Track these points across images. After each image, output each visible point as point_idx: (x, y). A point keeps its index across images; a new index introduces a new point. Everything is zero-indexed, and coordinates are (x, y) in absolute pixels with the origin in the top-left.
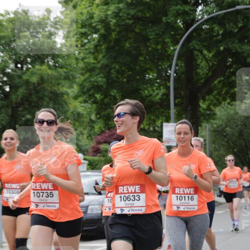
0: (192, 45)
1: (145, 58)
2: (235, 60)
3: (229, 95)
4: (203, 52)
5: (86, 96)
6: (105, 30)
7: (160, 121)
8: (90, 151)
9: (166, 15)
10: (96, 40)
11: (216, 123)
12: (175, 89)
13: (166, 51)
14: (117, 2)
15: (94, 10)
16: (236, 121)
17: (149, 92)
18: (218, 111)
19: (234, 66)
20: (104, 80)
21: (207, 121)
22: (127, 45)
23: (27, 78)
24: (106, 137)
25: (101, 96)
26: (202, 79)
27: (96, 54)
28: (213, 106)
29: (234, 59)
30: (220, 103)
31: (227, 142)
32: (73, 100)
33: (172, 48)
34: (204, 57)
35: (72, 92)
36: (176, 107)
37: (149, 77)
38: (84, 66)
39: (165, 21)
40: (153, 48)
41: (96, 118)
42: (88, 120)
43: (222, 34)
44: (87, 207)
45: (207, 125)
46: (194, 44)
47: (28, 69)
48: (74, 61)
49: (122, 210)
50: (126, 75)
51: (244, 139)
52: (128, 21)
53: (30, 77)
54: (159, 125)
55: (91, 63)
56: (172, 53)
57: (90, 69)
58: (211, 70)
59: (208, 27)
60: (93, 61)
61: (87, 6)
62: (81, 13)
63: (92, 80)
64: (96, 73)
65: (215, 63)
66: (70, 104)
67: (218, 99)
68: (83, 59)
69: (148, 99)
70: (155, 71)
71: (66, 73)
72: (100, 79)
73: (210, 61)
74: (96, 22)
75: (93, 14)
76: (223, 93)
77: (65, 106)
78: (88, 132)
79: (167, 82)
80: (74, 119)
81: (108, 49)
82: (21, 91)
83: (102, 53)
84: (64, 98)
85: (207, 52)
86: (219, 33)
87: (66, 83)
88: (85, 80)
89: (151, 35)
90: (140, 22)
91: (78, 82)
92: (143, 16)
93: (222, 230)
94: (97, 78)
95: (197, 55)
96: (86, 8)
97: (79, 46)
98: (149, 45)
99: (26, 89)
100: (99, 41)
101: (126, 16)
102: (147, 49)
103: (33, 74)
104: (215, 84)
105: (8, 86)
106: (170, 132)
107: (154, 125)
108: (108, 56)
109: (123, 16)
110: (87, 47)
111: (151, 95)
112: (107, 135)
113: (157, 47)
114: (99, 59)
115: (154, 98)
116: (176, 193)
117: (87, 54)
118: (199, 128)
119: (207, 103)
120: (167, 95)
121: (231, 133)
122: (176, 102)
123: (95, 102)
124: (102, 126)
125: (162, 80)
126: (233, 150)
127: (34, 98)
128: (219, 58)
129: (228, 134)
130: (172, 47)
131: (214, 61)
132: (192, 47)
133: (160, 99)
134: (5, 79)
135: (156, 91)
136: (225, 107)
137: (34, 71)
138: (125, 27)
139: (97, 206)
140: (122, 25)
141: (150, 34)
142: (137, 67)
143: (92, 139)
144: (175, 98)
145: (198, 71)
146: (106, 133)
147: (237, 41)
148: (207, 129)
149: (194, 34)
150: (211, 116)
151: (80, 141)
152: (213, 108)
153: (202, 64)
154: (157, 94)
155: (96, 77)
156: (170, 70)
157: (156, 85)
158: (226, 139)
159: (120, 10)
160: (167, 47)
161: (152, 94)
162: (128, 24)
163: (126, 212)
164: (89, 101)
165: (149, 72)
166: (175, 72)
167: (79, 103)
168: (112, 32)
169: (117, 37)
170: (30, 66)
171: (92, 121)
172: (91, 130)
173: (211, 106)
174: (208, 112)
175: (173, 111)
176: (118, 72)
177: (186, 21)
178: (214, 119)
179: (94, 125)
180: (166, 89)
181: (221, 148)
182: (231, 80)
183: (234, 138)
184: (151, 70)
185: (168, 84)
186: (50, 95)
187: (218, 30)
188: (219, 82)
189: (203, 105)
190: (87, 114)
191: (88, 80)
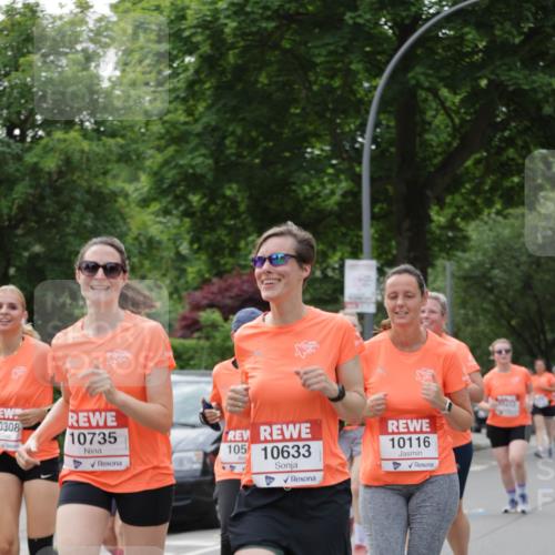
0: (413, 78)
1: (303, 109)
2: (515, 110)
3: (499, 193)
4: (440, 93)
5: (169, 199)
6: (212, 45)
7: (339, 254)
9: (355, 8)
10: (192, 70)
11: (469, 259)
12: (373, 180)
13: (354, 93)
16: (518, 254)
17: (312, 188)
18: (475, 231)
19: (513, 124)
20: (210, 161)
21: (448, 254)
22: (263, 79)
23: (35, 160)
24: (213, 293)
25: (202, 198)
26: (436, 155)
27: (191, 102)
28: (463, 219)
29: (511, 108)
30: (478, 212)
31: (496, 304)
32: (138, 209)
33: (366, 85)
34: (442, 103)
35: (136, 190)
36: (375, 223)
37: (311, 153)
38: (163, 131)
39: (351, 22)
40: (322, 85)
41: (191, 249)
42: (172, 255)
43: (486, 50)
45: (448, 264)
46: (418, 73)
47: (36, 139)
49: (270, 479)
50: (260, 149)
51: (536, 297)
52: (264, 25)
53: (42, 158)
54: (337, 266)
55: (178, 122)
56: (366, 95)
57: (176, 137)
58: (458, 136)
59: (452, 33)
60: (183, 118)
62: (158, 8)
63: (182, 162)
64: (192, 145)
65: (468, 118)
66: (132, 217)
67: (473, 204)
69: (311, 204)
70: (328, 138)
71: (121, 147)
72: (200, 160)
73: (457, 112)
74: (191, 27)
75: (184, 9)
76: (487, 188)
77: (121, 223)
78: (172, 282)
79: (355, 164)
80: (140, 253)
81: (220, 90)
82: (22, 190)
83: (205, 100)
84: (117, 205)
85: (449, 92)
86: (477, 46)
87: (123, 171)
88: (166, 163)
89: (319, 55)
90: (294, 26)
91: (151, 168)
92: (301, 10)
93: (481, 510)
94: (193, 159)
95: (426, 100)
98: (313, 78)
99: (31, 187)
100: (197, 72)
101: (260, 11)
102: (310, 89)
103: (47, 150)
104: (467, 168)
106: (360, 280)
107: (324, 265)
108: (219, 105)
109: (253, 12)
110: (171, 86)
111: (318, 195)
112: (214, 289)
113: (332, 82)
114: (197, 114)
115: (324, 201)
116: (390, 430)
117: (171, 102)
118: (430, 270)
119: (449, 211)
120: (355, 194)
121: (503, 283)
122: (376, 210)
123: (188, 213)
124: (203, 267)
125: (343, 159)
126: (509, 323)
127: (50, 206)
128: (477, 106)
129: (497, 286)
130: (368, 81)
131: (465, 113)
132: (413, 82)
133: (339, 204)
135: (329, 187)
136: (491, 222)
137: (51, 144)
138: (257, 38)
139: (191, 454)
140: (251, 34)
141: (316, 51)
142: (286, 131)
143: (180, 298)
144: (374, 201)
145: (428, 136)
146: (213, 284)
147: (519, 64)
148: (448, 273)
149: (419, 51)
150: (457, 242)
152: (462, 225)
153: (437, 122)
154: (332, 193)
155: (190, 156)
156: (362, 136)
157: (330, 171)
158: (492, 297)
160: (355, 83)
161: (319, 192)
162: (266, 29)
163: (278, 482)
164: (175, 212)
165: (314, 140)
166: (374, 140)
167: (153, 217)
168: (229, 49)
169: (240, 62)
170: (40, 133)
171: (180, 257)
172: (178, 278)
173: (458, 220)
174: (450, 234)
175: (368, 231)
176: (240, 143)
177: (399, 20)
178: (464, 251)
179: (184, 266)
180: (353, 181)
181: (481, 318)
182: (504, 158)
183: (511, 293)
184: (318, 136)
185: (358, 169)
186: (87, 197)
187: (476, 40)
188: (478, 162)
189: (438, 218)
190: (169, 239)
191: (173, 164)
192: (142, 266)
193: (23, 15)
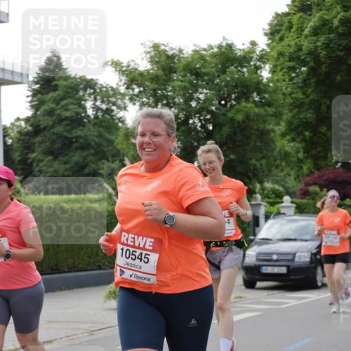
5: (294, 133)
6: (315, 63)
8: (298, 193)
10: (305, 75)
14: (327, 32)
15: (302, 42)
20: (315, 116)
22: (339, 78)
23: (232, 115)
24: (315, 178)
25: (310, 133)
27: (305, 89)
32: (280, 138)
35: (279, 129)
38: (292, 102)
42: (295, 159)
44: (294, 254)
47: (232, 106)
48: (281, 96)
52: (339, 53)
53: (235, 114)
55: (298, 98)
57: (298, 105)
61: (295, 38)
62: (289, 45)
63: (301, 116)
64: (305, 109)
66: (278, 142)
68: (290, 94)
72: (309, 115)
74: (304, 55)
75: (301, 46)
77: (272, 144)
78: (296, 172)
80: (281, 159)
81: (318, 83)
82: (226, 130)
83: (311, 88)
84: (270, 136)
87: (273, 120)
88: (293, 117)
91: (287, 119)
96: (294, 40)
97: (287, 80)
99: (230, 128)
100: (308, 74)
101: (337, 47)
103: (238, 111)
105: (211, 125)
108: (318, 90)
109: (333, 47)
110: (295, 81)
112: (316, 176)
114: (307, 94)
117: (295, 89)
123: (302, 141)
124: (310, 165)
127: (239, 137)
134: (208, 117)
137: (240, 108)
138: (336, 59)
139: (305, 254)
140: (333, 57)
143: (300, 180)
146: (315, 174)
151: (287, 182)
155: (305, 114)
159: (331, 41)
164: (297, 140)
167: (286, 142)
168: (322, 64)
169: (328, 70)
170: (234, 103)
171: (300, 161)
172: (299, 171)
186: (257, 133)
190: (294, 153)
191: (297, 117)
192: (281, 165)
193: (226, 49)
